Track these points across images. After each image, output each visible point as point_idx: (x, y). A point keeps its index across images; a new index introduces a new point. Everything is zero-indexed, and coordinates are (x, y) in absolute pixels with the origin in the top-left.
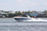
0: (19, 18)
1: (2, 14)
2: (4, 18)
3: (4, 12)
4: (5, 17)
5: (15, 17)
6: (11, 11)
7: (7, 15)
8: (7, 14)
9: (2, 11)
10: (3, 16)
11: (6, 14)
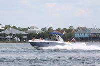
0: (41, 42)
1: (14, 35)
2: (18, 41)
3: (17, 29)
6: (33, 28)
8: (24, 33)
9: (14, 27)
10: (16, 38)
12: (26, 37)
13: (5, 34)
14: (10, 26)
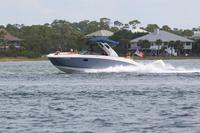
0: (72, 58)
1: (166, 43)
2: (173, 57)
4: (176, 54)
5: (52, 55)
7: (186, 47)
8: (184, 39)
9: (166, 28)
10: (169, 50)
11: (183, 43)
12: (190, 47)
13: (146, 41)
14: (156, 26)
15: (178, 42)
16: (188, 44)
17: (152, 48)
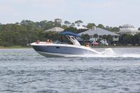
0: (48, 46)
1: (100, 36)
2: (105, 46)
3: (104, 28)
4: (107, 44)
6: (127, 27)
7: (115, 39)
9: (100, 26)
10: (103, 42)
12: (117, 39)
13: (87, 35)
14: (94, 25)
15: (109, 36)
16: (116, 37)
17: (91, 39)
